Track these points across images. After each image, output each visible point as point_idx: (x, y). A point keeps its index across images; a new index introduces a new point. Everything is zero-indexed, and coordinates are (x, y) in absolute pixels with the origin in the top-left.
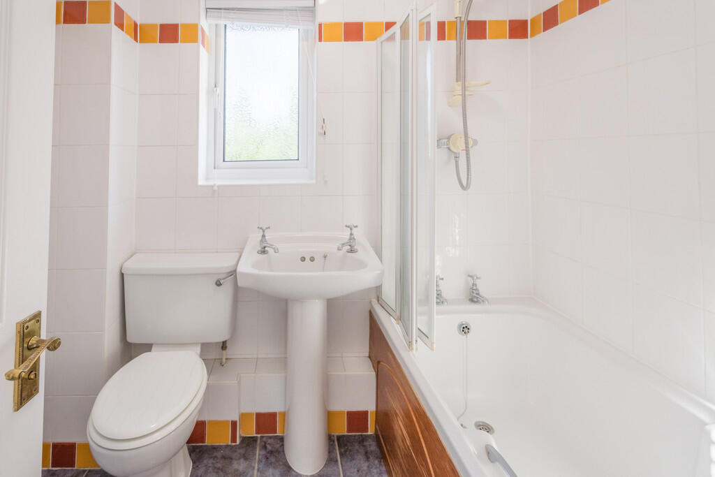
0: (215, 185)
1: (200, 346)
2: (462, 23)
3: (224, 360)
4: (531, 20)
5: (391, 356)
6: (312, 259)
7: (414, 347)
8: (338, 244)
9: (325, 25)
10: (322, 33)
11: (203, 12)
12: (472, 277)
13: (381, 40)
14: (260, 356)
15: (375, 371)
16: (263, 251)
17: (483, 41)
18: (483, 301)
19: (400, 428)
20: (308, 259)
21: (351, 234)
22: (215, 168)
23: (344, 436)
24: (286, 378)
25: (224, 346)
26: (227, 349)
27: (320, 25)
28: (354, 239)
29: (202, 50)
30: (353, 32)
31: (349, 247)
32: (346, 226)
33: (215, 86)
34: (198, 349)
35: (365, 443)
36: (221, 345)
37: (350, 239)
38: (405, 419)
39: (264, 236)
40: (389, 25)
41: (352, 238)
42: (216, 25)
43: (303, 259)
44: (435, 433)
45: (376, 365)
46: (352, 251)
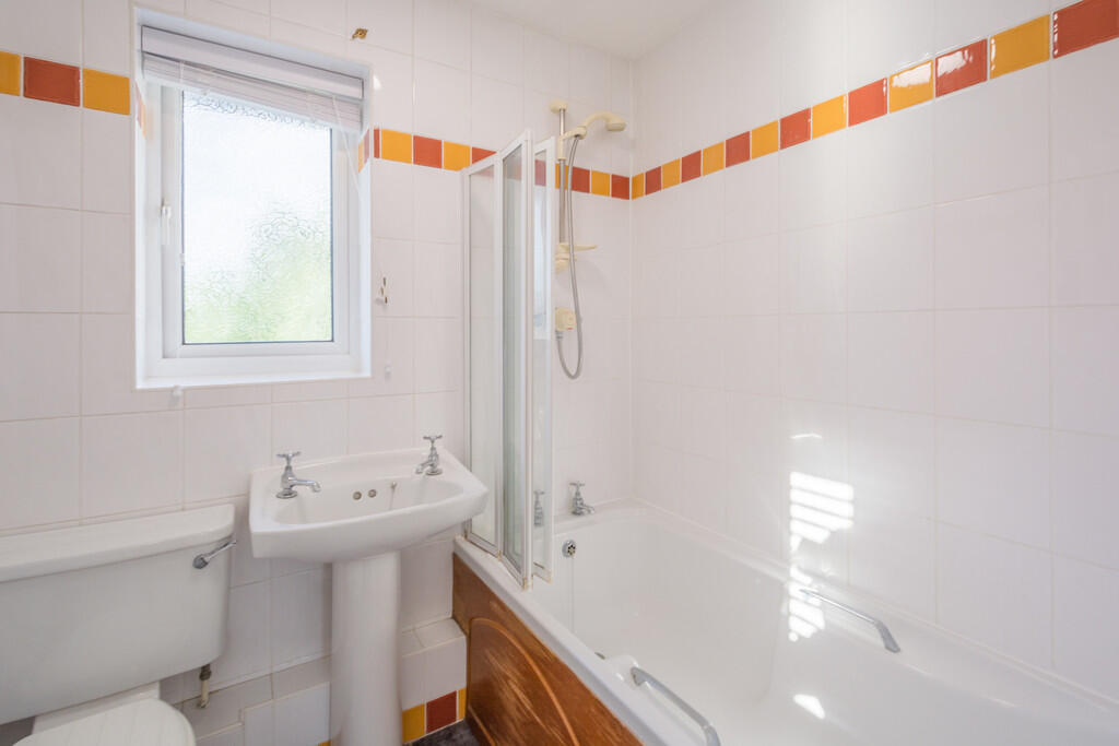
0: (176, 388)
1: (157, 685)
2: (566, 168)
3: (205, 697)
4: (633, 179)
5: (495, 605)
6: (373, 494)
7: (530, 583)
8: (416, 466)
9: (385, 132)
10: (379, 144)
11: (137, 58)
12: (574, 484)
13: (470, 172)
14: (276, 669)
15: (465, 633)
16: (288, 493)
17: (585, 194)
18: (589, 511)
19: (513, 693)
20: (365, 495)
21: (433, 449)
22: (164, 357)
23: (422, 740)
24: (331, 686)
25: (205, 672)
26: (212, 678)
27: (377, 132)
28: (437, 456)
29: (138, 131)
30: (428, 152)
31: (429, 468)
32: (425, 438)
33: (163, 204)
34: (155, 692)
35: (454, 737)
36: (198, 674)
37: (431, 456)
38: (522, 678)
39: (288, 468)
40: (479, 154)
41: (434, 453)
42: (162, 88)
43: (358, 496)
44: (572, 676)
45: (466, 626)
46: (434, 473)
